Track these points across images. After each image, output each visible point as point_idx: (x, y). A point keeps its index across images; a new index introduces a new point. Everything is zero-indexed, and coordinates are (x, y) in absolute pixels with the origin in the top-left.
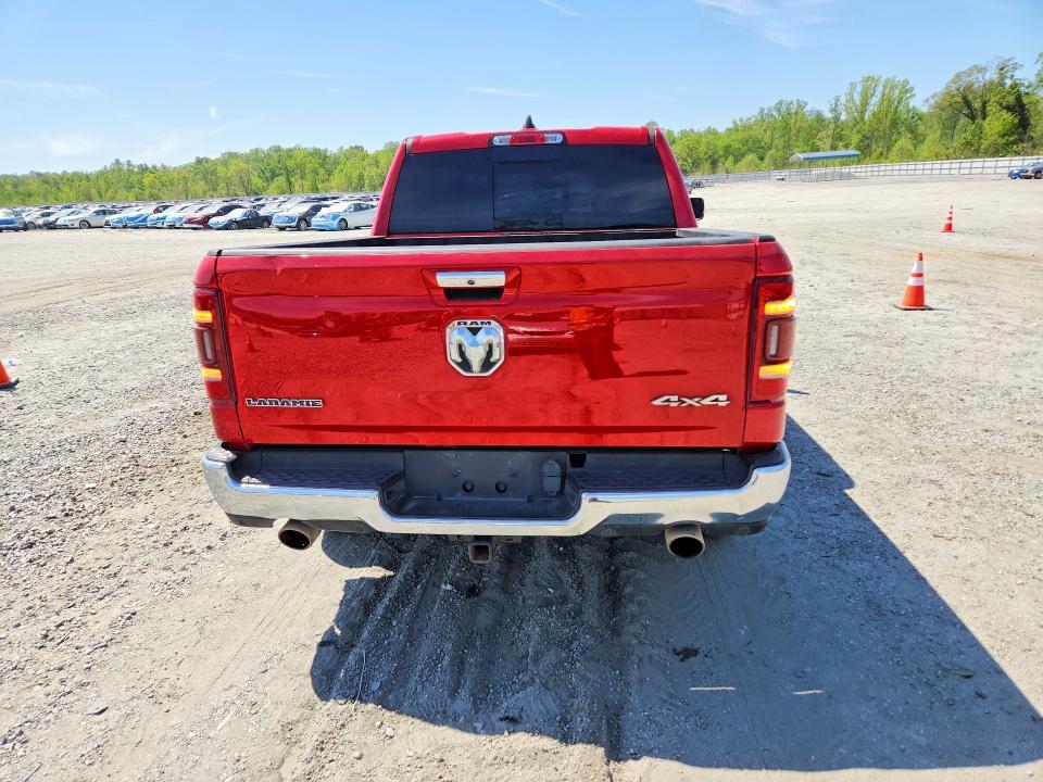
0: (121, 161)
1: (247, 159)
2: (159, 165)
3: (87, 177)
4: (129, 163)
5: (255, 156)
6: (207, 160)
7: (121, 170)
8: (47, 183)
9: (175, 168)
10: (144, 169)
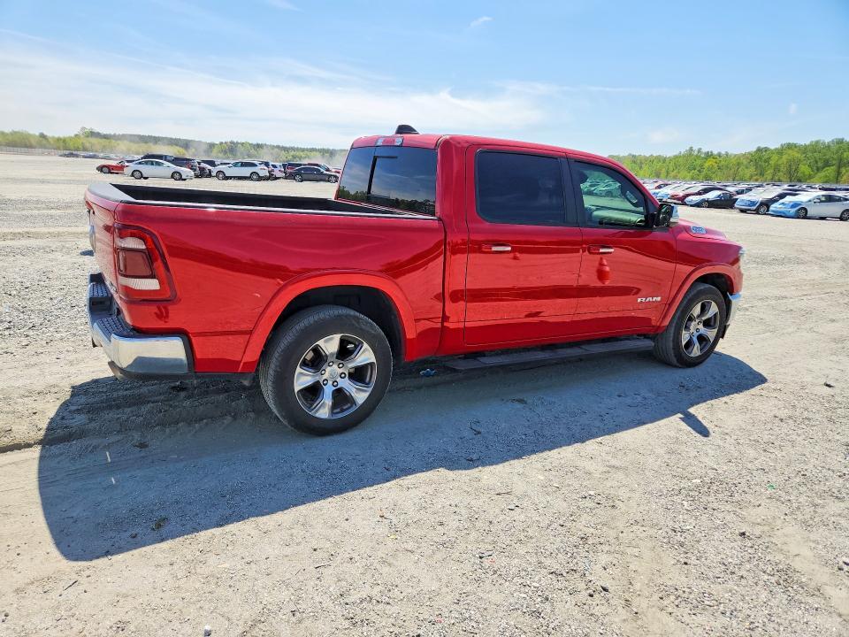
0: (694, 149)
1: (804, 150)
2: (723, 153)
3: (664, 160)
4: (699, 151)
5: (815, 148)
6: (766, 149)
7: (690, 155)
8: (634, 162)
9: (735, 155)
10: (709, 155)
